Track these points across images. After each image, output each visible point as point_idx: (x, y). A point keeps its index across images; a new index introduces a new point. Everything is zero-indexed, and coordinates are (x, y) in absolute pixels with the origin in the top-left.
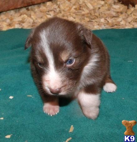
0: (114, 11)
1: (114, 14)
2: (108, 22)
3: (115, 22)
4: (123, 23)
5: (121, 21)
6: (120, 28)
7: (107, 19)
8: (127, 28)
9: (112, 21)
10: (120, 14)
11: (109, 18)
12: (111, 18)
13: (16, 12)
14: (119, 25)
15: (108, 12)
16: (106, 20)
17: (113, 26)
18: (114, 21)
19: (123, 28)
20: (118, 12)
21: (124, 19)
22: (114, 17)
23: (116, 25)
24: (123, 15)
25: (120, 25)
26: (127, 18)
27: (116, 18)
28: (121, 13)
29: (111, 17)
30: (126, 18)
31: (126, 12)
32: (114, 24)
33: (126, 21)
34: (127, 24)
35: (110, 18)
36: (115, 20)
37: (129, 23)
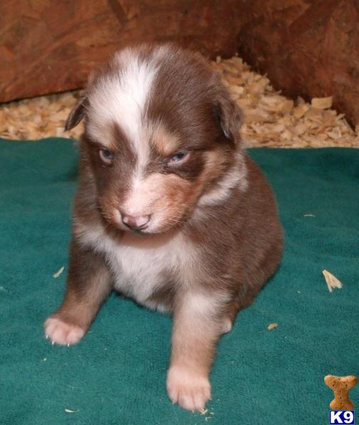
0: (264, 111)
1: (265, 116)
2: (255, 132)
3: (270, 134)
4: (286, 135)
5: (282, 132)
6: (282, 147)
7: (253, 125)
8: (295, 146)
9: (263, 131)
10: (277, 117)
11: (256, 124)
12: (260, 125)
13: (51, 101)
14: (279, 141)
15: (253, 112)
16: (251, 128)
17: (265, 142)
18: (267, 131)
19: (287, 147)
20: (272, 113)
21: (287, 128)
22: (266, 122)
23: (272, 139)
24: (285, 118)
25: (281, 140)
26: (295, 126)
27: (270, 126)
28: (281, 115)
29: (260, 122)
30: (292, 125)
31: (292, 114)
32: (266, 138)
33: (293, 133)
34: (294, 139)
35: (258, 124)
36: (269, 128)
37: (300, 136)
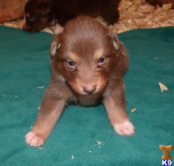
0: (141, 12)
1: (141, 15)
2: (135, 22)
3: (142, 23)
4: (150, 23)
5: (148, 21)
6: (147, 28)
7: (134, 20)
8: (153, 27)
9: (139, 22)
10: (147, 15)
11: (136, 19)
12: (138, 19)
14: (146, 26)
15: (136, 13)
16: (133, 21)
17: (140, 27)
18: (141, 21)
19: (150, 28)
20: (145, 13)
21: (150, 19)
22: (141, 17)
23: (143, 25)
24: (150, 15)
26: (154, 18)
27: (142, 19)
28: (149, 13)
29: (138, 18)
30: (153, 18)
31: (153, 13)
32: (141, 25)
33: (153, 22)
34: (153, 24)
35: (137, 19)
37: (156, 23)
